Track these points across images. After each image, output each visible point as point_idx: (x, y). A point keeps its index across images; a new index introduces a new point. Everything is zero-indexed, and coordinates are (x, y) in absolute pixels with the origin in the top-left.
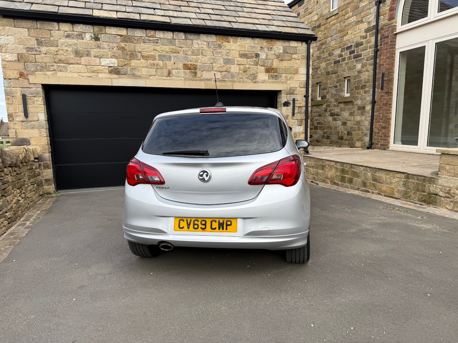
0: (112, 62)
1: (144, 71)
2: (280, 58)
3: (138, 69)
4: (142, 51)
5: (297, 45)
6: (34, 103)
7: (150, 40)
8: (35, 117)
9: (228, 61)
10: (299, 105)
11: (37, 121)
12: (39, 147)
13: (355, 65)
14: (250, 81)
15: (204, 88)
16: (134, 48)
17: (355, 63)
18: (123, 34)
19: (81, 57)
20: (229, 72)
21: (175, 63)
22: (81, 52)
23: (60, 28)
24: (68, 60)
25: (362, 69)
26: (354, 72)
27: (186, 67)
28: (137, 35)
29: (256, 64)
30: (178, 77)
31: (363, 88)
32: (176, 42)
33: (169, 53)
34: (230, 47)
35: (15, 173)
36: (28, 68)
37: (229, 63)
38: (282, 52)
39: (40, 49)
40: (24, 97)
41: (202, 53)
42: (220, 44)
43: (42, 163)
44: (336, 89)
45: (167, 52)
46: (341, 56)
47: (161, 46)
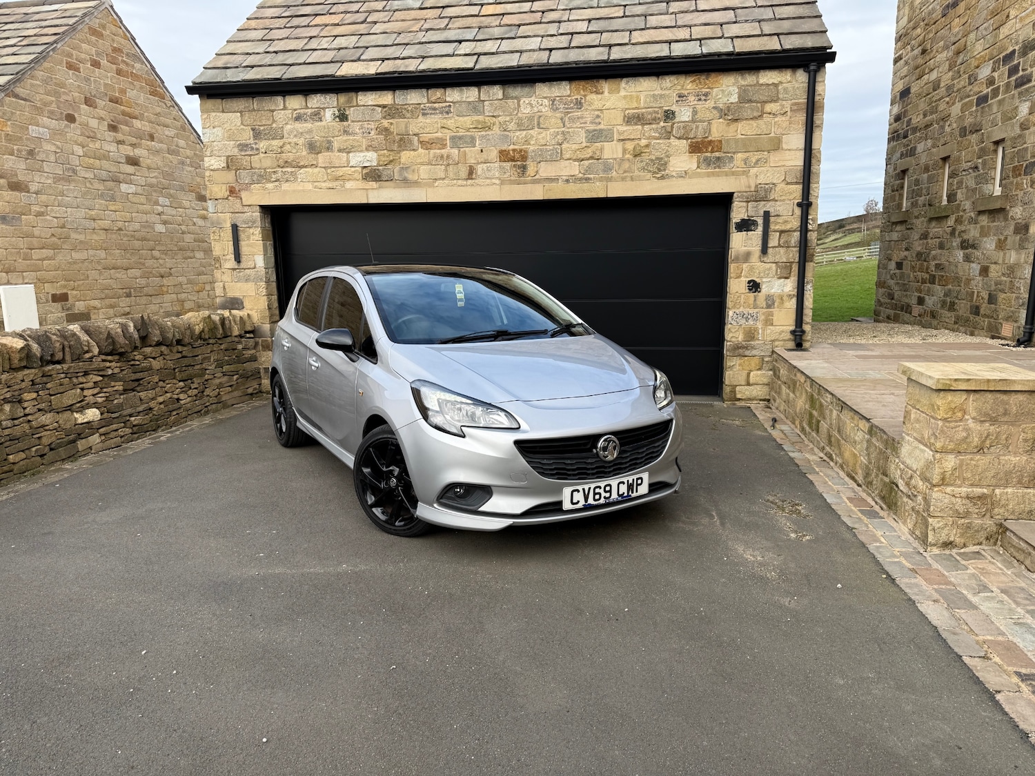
0: (367, 158)
1: (424, 172)
2: (730, 114)
3: (413, 167)
4: (420, 132)
5: (779, 79)
6: (248, 238)
7: (435, 109)
8: (251, 262)
9: (596, 136)
10: (783, 228)
11: (254, 268)
12: (257, 312)
13: (1017, 107)
14: (649, 175)
15: (542, 199)
16: (406, 127)
17: (1017, 101)
18: (386, 103)
19: (318, 153)
20: (598, 159)
21: (482, 151)
22: (318, 144)
23: (287, 105)
24: (297, 161)
25: (1031, 116)
26: (1013, 127)
27: (504, 156)
28: (411, 102)
29: (668, 134)
30: (487, 178)
31: (1028, 170)
32: (486, 108)
33: (471, 130)
34: (603, 103)
35: (180, 355)
36: (240, 179)
37: (599, 140)
38: (737, 100)
39: (257, 146)
40: (235, 228)
41: (539, 124)
42: (579, 99)
43: (260, 340)
44: (975, 174)
45: (468, 130)
46: (991, 81)
47: (457, 118)
